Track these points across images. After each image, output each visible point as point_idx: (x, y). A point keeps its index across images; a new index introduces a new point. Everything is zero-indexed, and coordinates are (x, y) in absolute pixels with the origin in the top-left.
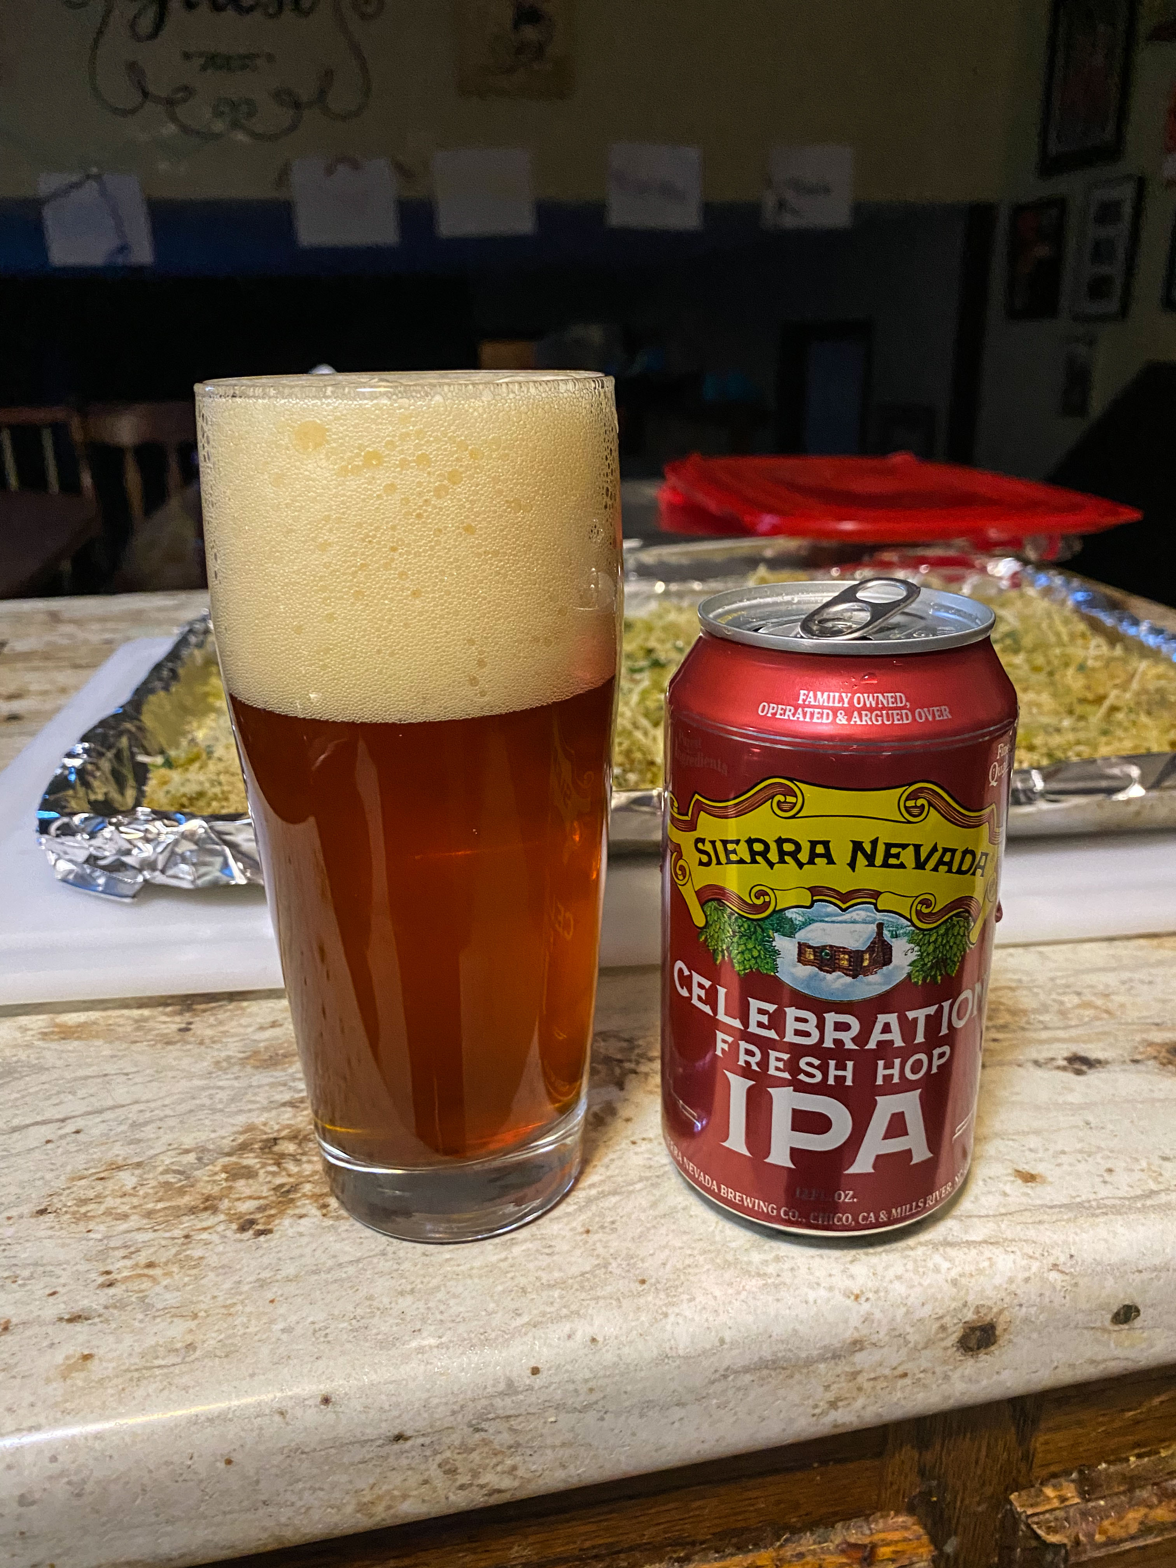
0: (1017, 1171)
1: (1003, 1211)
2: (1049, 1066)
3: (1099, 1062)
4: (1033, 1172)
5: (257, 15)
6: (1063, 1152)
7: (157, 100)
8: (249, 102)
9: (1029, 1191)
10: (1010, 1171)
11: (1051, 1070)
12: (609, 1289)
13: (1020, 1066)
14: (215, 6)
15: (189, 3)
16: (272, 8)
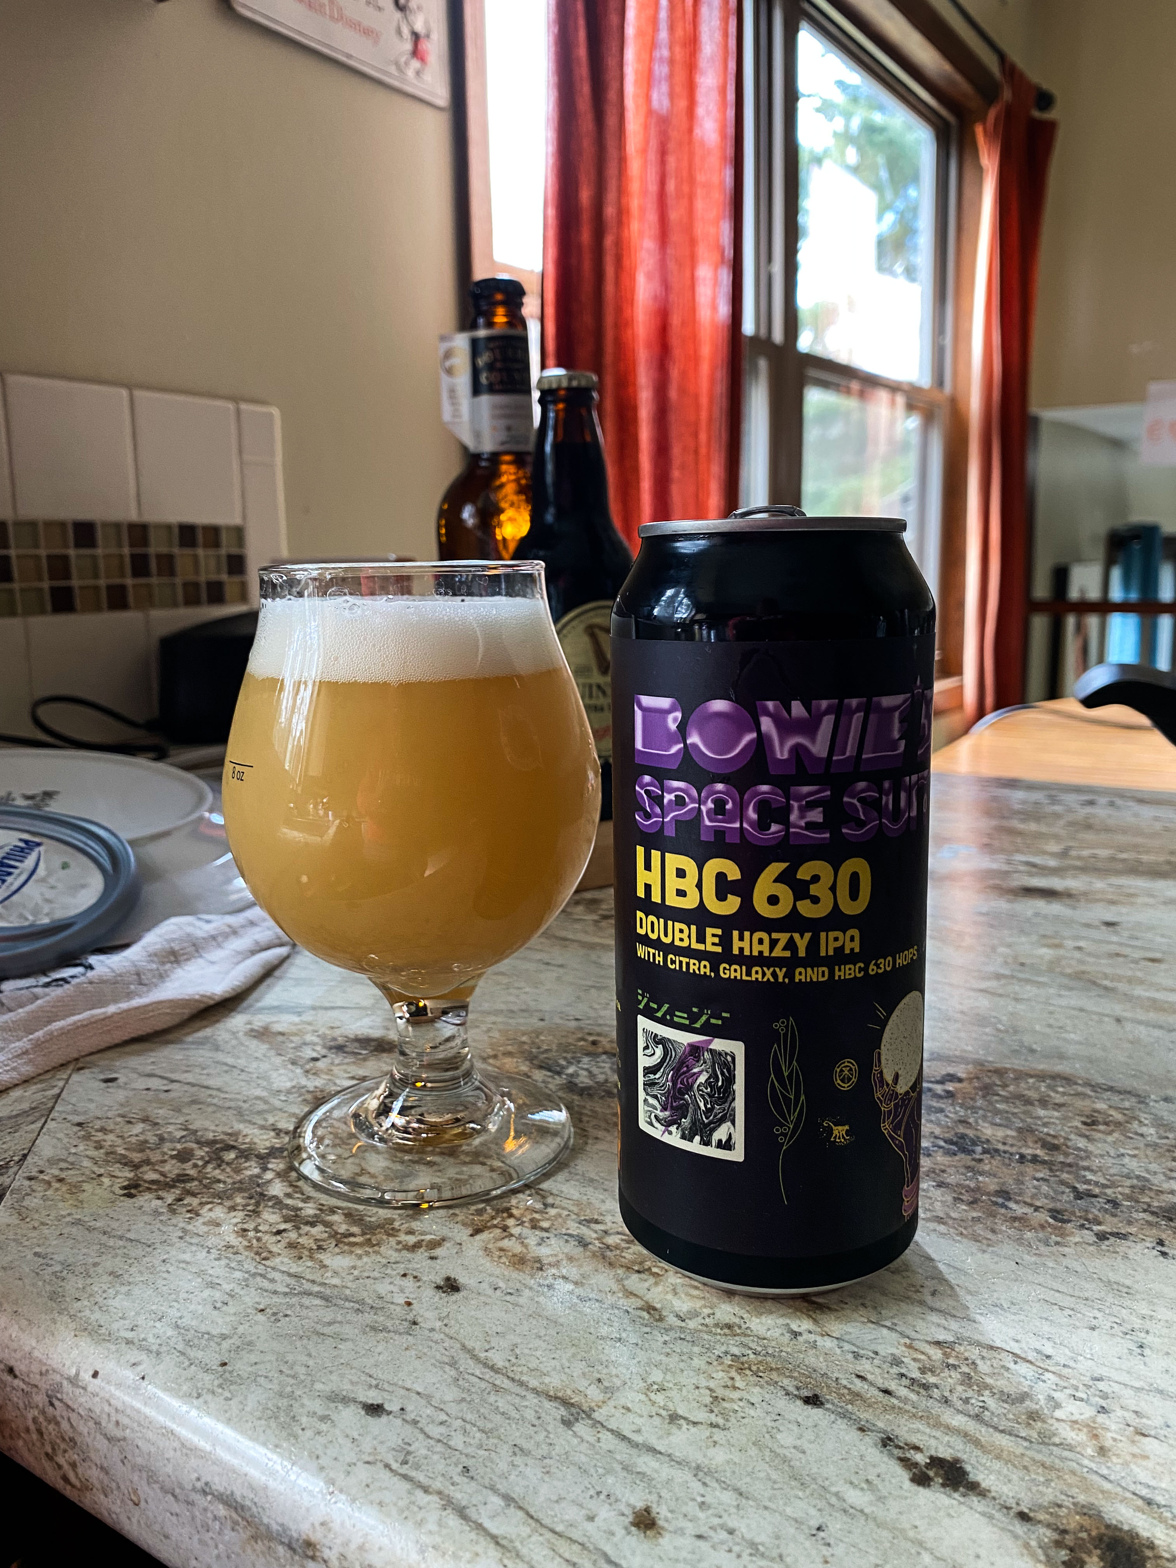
0: (647, 1510)
1: (560, 1528)
2: (896, 1452)
3: (974, 1487)
4: (661, 1523)
6: (731, 1532)
9: (620, 1532)
10: (640, 1505)
11: (891, 1455)
12: (199, 1355)
13: (861, 1429)
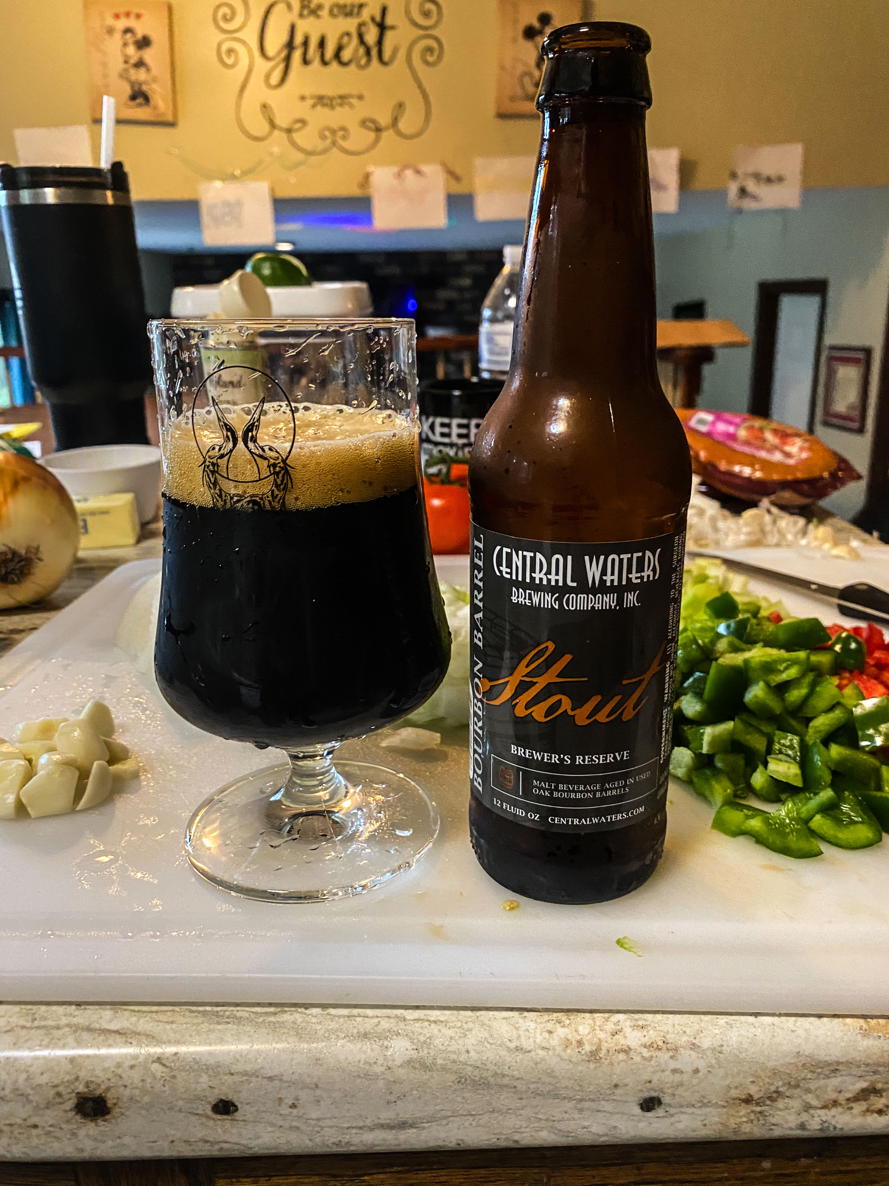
7: (281, 129)
8: (343, 129)
14: (324, 63)
15: (306, 62)
16: (363, 61)
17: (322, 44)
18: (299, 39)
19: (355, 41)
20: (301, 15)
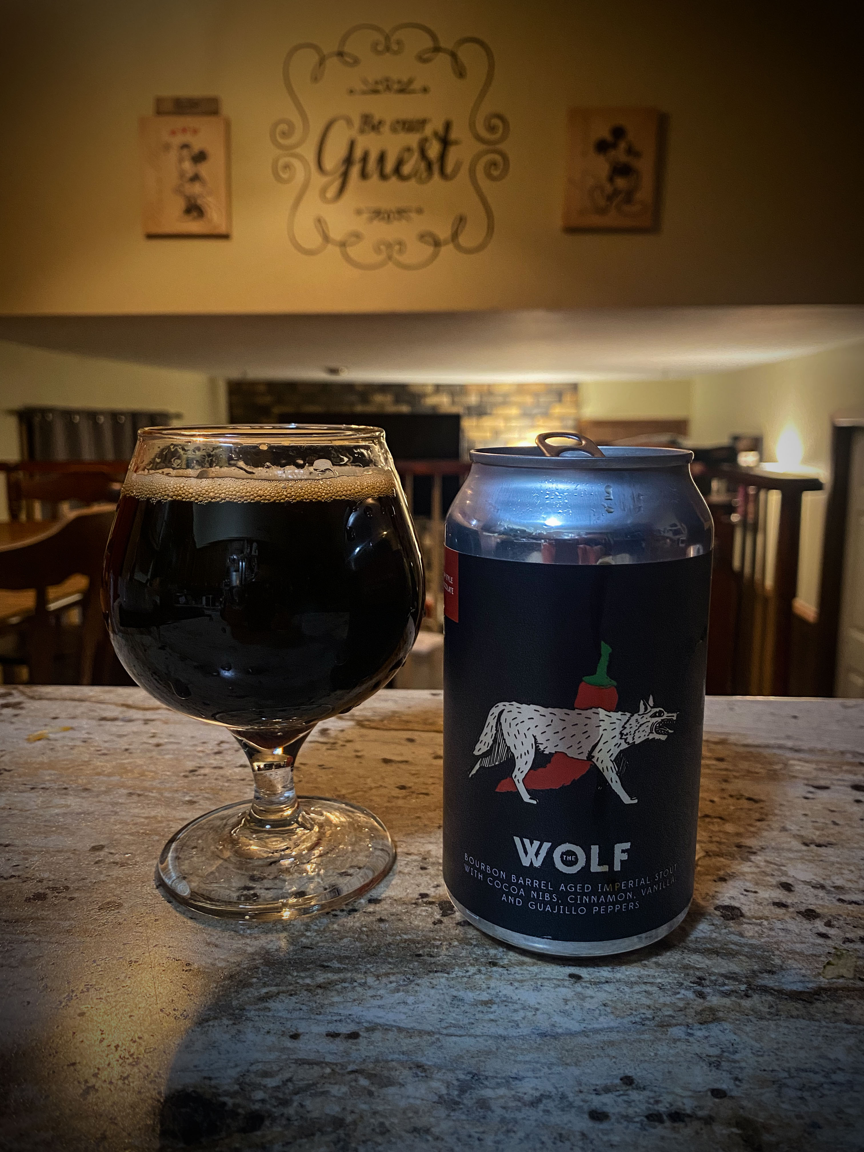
5: (413, 182)
7: (335, 243)
8: (400, 243)
14: (383, 176)
15: (364, 175)
16: (424, 175)
17: (382, 159)
18: (358, 153)
19: (416, 155)
20: (362, 131)
